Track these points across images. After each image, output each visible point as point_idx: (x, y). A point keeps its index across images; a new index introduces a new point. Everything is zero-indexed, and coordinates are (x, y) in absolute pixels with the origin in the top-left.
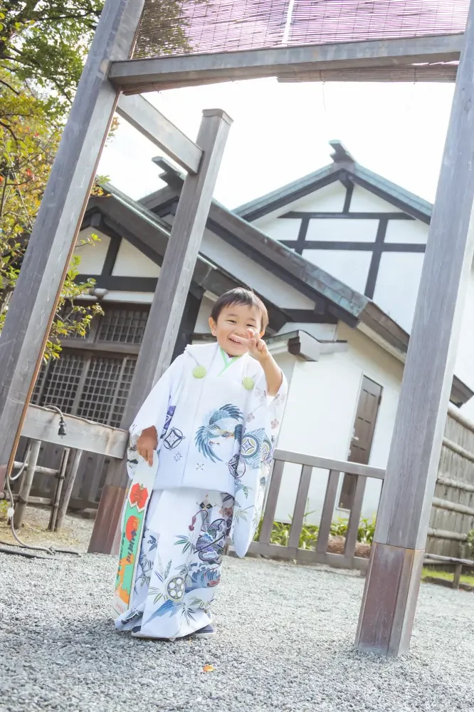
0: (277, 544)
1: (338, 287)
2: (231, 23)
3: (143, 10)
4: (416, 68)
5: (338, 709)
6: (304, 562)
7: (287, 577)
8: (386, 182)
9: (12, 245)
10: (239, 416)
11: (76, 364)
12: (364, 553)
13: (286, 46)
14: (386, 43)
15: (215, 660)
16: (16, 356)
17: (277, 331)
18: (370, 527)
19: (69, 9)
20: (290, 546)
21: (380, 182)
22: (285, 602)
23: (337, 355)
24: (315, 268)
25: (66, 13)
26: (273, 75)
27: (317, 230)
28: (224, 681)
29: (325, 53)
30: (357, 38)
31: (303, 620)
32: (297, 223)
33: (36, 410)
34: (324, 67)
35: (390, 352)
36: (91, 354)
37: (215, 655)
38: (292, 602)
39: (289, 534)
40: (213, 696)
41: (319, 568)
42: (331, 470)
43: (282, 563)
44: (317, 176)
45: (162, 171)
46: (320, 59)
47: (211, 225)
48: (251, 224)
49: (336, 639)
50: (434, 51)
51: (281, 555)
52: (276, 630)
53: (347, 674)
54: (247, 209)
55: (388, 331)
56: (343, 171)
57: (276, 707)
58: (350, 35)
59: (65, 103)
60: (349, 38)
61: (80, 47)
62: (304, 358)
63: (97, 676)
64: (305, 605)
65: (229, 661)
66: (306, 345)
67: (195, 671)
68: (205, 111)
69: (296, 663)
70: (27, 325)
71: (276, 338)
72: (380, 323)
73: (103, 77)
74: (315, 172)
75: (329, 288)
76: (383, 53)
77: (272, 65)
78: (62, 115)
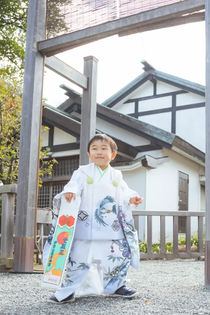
0: (155, 253)
1: (159, 132)
2: (90, 12)
3: (47, 14)
4: (184, 17)
5: (207, 310)
6: (169, 259)
7: (164, 265)
8: (172, 77)
9: (10, 139)
10: (113, 201)
11: (46, 189)
12: (195, 251)
13: (119, 18)
14: (168, 8)
15: (149, 300)
16: (27, 188)
17: (135, 157)
18: (195, 239)
19: (7, 20)
20: (162, 252)
21: (169, 77)
22: (167, 275)
23: (165, 164)
24: (147, 125)
25: (5, 22)
26: (116, 34)
27: (143, 106)
28: (156, 307)
29: (139, 18)
30: (152, 7)
31: (178, 280)
32: (133, 104)
33: (41, 210)
34: (140, 25)
35: (189, 158)
36: (52, 183)
37: (148, 298)
38: (170, 275)
39: (160, 248)
40: (154, 312)
41: (176, 260)
42: (174, 216)
43: (159, 261)
44: (138, 79)
45: (65, 91)
46: (137, 21)
47: (99, 115)
48: (112, 109)
49: (195, 285)
50: (192, 6)
51: (158, 257)
52: (169, 286)
53: (205, 297)
54: (108, 102)
55: (187, 148)
56: (150, 75)
57: (181, 313)
58: (149, 7)
59: (15, 67)
60: (149, 8)
61: (15, 38)
62: (150, 168)
63: (103, 312)
64: (177, 275)
65: (154, 300)
66: (150, 161)
67: (142, 305)
68: (84, 58)
69: (183, 296)
70: (28, 173)
71: (136, 161)
72: (182, 145)
73: (36, 51)
74: (137, 78)
75: (155, 133)
76: (167, 13)
77: (115, 29)
78: (15, 73)
